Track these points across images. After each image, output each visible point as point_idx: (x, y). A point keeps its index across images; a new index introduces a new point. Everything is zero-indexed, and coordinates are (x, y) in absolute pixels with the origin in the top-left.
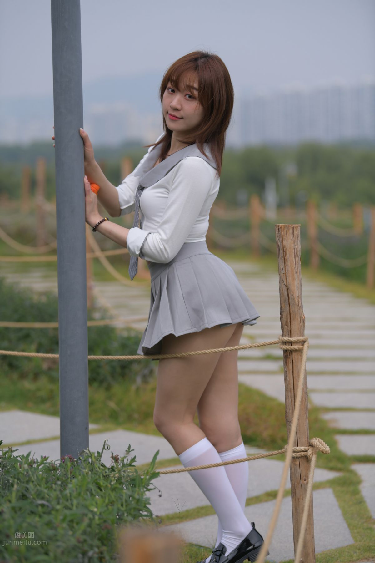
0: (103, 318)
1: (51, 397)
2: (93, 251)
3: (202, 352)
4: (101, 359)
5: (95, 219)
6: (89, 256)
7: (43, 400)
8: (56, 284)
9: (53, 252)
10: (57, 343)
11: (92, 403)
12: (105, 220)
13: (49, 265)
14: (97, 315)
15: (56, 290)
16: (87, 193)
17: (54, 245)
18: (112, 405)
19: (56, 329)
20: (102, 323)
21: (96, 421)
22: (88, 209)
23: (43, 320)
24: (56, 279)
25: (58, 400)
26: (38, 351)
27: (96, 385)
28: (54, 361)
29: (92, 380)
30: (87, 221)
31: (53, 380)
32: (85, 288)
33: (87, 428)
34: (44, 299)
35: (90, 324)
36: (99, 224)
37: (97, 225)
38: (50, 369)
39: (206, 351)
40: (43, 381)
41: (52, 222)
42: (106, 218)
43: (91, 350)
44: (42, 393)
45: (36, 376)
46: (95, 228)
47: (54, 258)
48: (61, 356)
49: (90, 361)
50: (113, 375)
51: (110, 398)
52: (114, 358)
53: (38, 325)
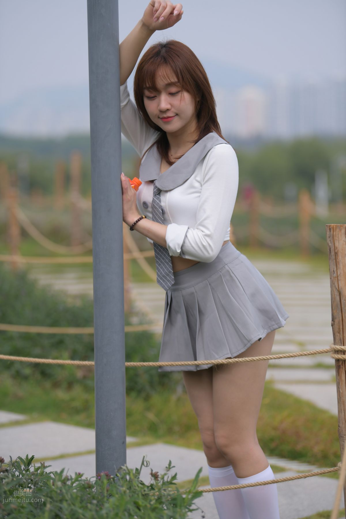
0: (141, 323)
1: (86, 408)
2: (129, 251)
3: (250, 359)
4: (141, 365)
5: (133, 218)
6: (126, 256)
7: (77, 411)
8: (92, 286)
9: (89, 252)
10: (92, 350)
11: (129, 415)
12: (143, 218)
13: (84, 266)
14: (135, 320)
15: (92, 292)
16: (124, 190)
17: (90, 244)
18: (151, 416)
19: (91, 335)
20: (139, 329)
21: (134, 434)
22: (125, 208)
23: (77, 324)
24: (92, 280)
25: (94, 411)
26: (72, 358)
27: (133, 394)
28: (89, 369)
29: (130, 390)
30: (124, 220)
31: (88, 389)
32: (123, 291)
33: (124, 442)
34: (78, 303)
35: (128, 329)
36: (137, 222)
37: (135, 224)
38: (85, 377)
39: (254, 358)
40: (78, 391)
41: (88, 220)
42: (144, 216)
43: (129, 357)
44: (77, 404)
45: (70, 385)
46: (133, 227)
47: (89, 259)
48: (96, 363)
49: (127, 369)
50: (151, 384)
51: (148, 409)
52: (156, 364)
53: (72, 331)
